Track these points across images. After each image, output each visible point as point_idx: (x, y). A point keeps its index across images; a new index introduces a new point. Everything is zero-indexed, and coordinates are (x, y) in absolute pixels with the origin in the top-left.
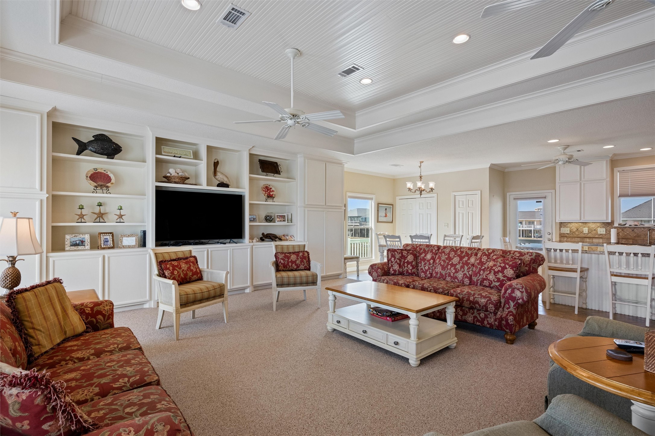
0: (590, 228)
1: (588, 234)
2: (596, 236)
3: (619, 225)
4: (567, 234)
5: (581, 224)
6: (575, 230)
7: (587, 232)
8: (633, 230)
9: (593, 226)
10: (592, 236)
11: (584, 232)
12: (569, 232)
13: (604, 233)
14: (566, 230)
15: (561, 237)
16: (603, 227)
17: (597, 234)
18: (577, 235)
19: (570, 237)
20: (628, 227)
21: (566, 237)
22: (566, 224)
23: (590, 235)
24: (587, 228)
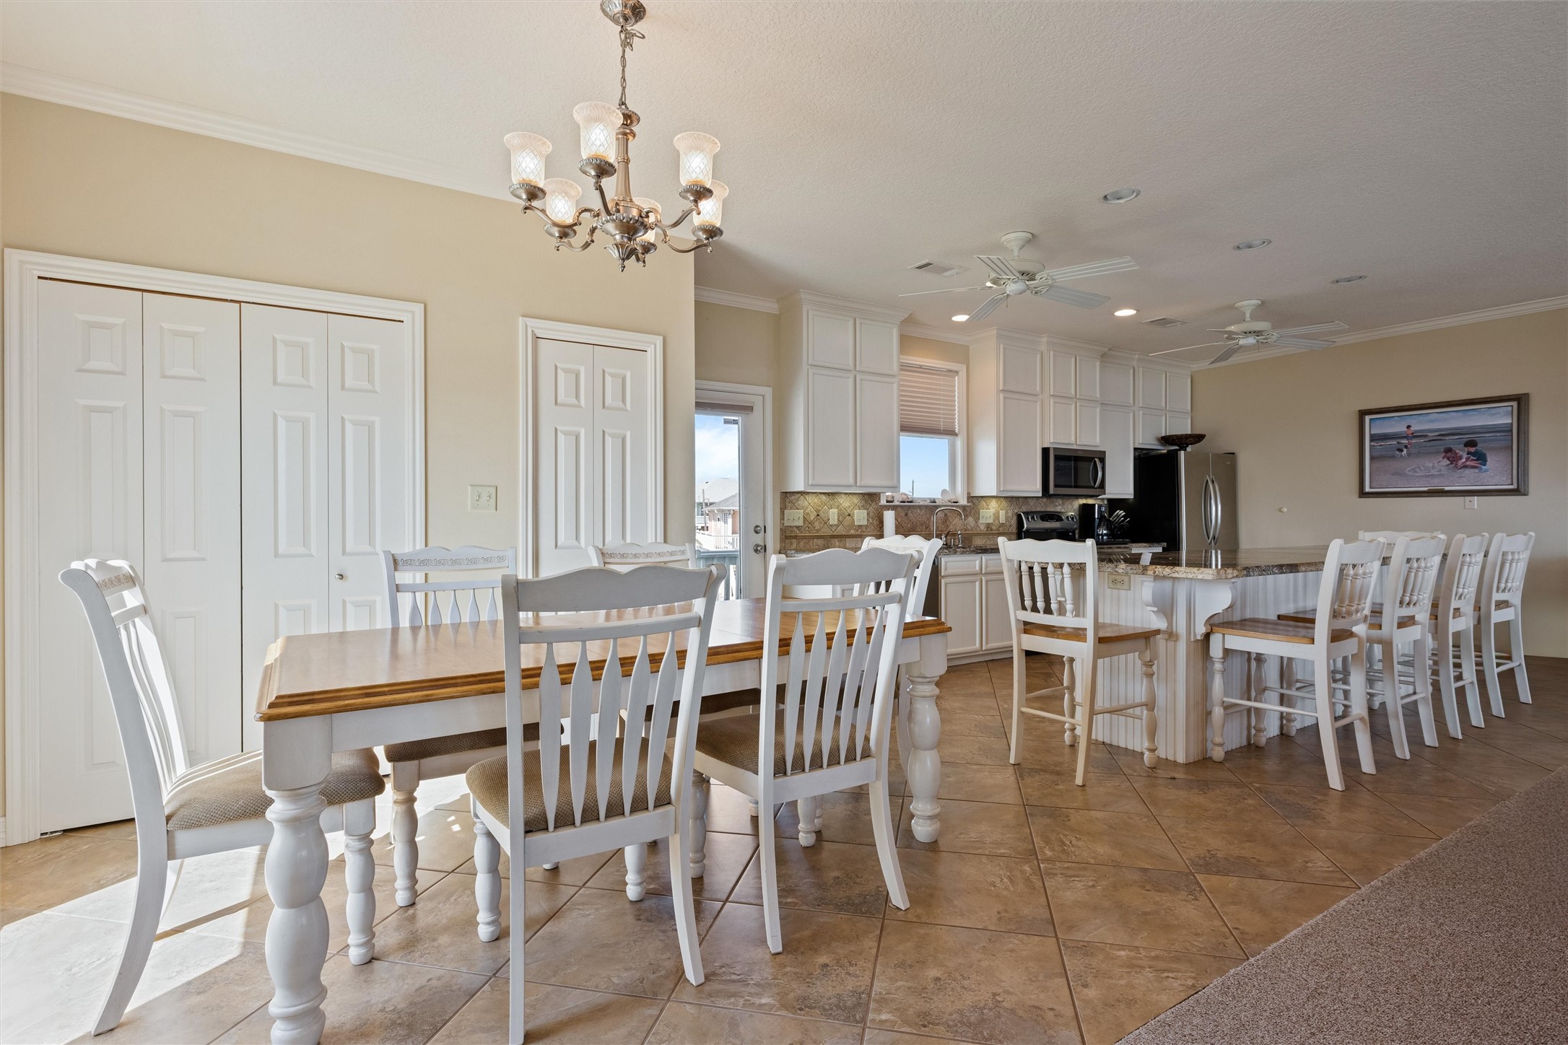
0: (840, 510)
1: (837, 526)
2: (852, 532)
3: (887, 502)
4: (798, 527)
5: (824, 497)
6: (812, 517)
7: (836, 522)
8: (906, 515)
9: (845, 502)
10: (844, 533)
11: (831, 522)
12: (800, 523)
13: (865, 523)
14: (795, 517)
15: (787, 538)
16: (864, 507)
17: (852, 525)
18: (818, 531)
19: (804, 537)
20: (901, 506)
21: (796, 537)
22: (797, 496)
23: (841, 530)
24: (836, 510)
